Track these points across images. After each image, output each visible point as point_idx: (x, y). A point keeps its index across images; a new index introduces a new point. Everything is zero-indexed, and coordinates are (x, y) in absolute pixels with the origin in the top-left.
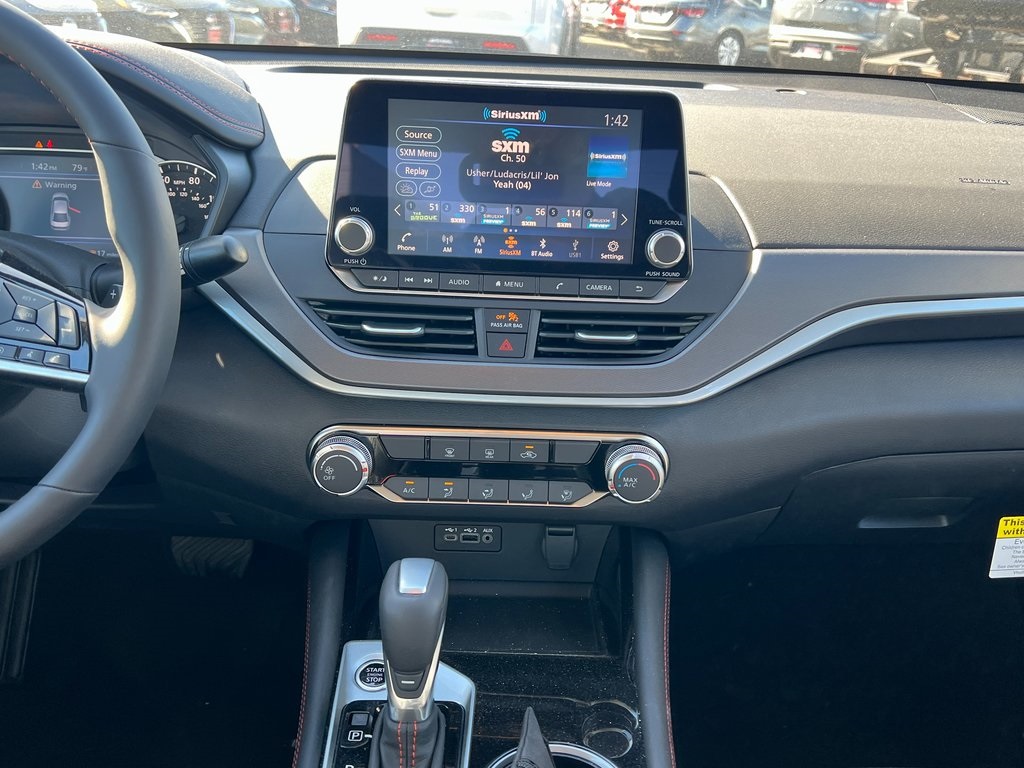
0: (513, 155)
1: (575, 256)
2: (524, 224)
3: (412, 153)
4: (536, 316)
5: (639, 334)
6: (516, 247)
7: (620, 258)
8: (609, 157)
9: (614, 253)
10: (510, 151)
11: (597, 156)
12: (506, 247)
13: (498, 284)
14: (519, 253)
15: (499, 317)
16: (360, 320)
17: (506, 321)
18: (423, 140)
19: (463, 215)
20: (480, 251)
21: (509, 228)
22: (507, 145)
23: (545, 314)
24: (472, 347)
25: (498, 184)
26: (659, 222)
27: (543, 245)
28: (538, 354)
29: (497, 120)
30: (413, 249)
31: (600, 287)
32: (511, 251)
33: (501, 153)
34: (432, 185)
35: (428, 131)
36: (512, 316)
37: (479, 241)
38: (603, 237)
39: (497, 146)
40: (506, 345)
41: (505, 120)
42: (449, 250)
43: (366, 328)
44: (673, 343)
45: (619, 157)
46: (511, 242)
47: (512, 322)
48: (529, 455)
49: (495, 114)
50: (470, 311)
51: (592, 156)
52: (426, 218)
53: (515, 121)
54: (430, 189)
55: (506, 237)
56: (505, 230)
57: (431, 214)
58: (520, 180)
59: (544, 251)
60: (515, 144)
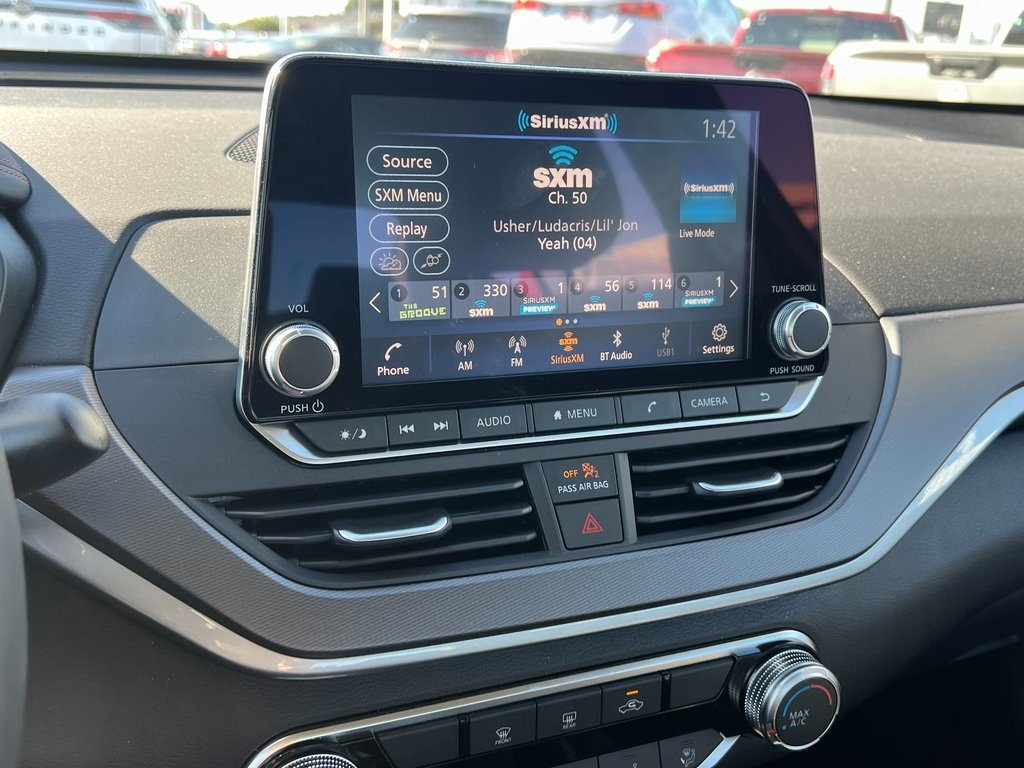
0: (567, 192)
1: (665, 354)
2: (587, 308)
3: (398, 196)
4: (623, 461)
6: (576, 349)
7: (729, 350)
8: (710, 189)
9: (720, 345)
10: (562, 185)
11: (695, 188)
12: (560, 351)
13: (558, 415)
14: (580, 358)
15: (569, 474)
17: (580, 479)
18: (415, 170)
19: (490, 303)
20: (518, 362)
21: (563, 317)
22: (558, 174)
23: (635, 457)
24: (530, 536)
25: (545, 244)
26: (785, 289)
27: (618, 341)
29: (541, 131)
30: (406, 371)
31: (711, 401)
32: (569, 356)
33: (548, 190)
34: (435, 252)
35: (424, 154)
36: (588, 469)
37: (517, 345)
38: (704, 318)
39: (541, 178)
40: (591, 525)
41: (552, 131)
42: (469, 366)
43: (346, 535)
45: (724, 188)
46: (568, 341)
47: (591, 479)
48: (632, 707)
49: (537, 121)
50: (515, 471)
51: (687, 188)
52: (428, 313)
53: (568, 132)
54: (432, 261)
55: (560, 333)
56: (559, 322)
57: (435, 305)
58: (580, 234)
59: (619, 351)
60: (571, 172)
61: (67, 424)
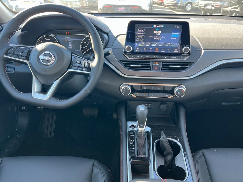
0: (158, 33)
1: (169, 52)
2: (159, 46)
3: (139, 33)
4: (161, 63)
5: (181, 66)
6: (158, 50)
7: (177, 52)
8: (175, 33)
9: (176, 51)
10: (157, 33)
11: (173, 33)
12: (156, 50)
13: (155, 57)
14: (158, 51)
15: (155, 63)
16: (129, 64)
17: (156, 64)
18: (141, 31)
19: (148, 45)
20: (151, 51)
21: (157, 47)
22: (157, 32)
23: (163, 62)
24: (150, 68)
25: (155, 39)
26: (185, 45)
27: (163, 50)
28: (162, 70)
30: (139, 51)
31: (174, 57)
32: (157, 51)
33: (156, 33)
34: (143, 39)
35: (142, 29)
36: (157, 63)
37: (151, 49)
38: (174, 48)
39: (155, 32)
40: (156, 68)
41: (156, 27)
42: (146, 51)
43: (131, 65)
44: (187, 67)
45: (177, 33)
46: (157, 49)
47: (157, 64)
48: (160, 88)
49: (155, 26)
50: (149, 62)
51: (172, 33)
52: (142, 45)
53: (158, 27)
54: (142, 40)
55: (156, 48)
56: (156, 47)
57: (142, 44)
58: (159, 38)
59: (163, 51)
60: (158, 31)
61: (108, 51)
